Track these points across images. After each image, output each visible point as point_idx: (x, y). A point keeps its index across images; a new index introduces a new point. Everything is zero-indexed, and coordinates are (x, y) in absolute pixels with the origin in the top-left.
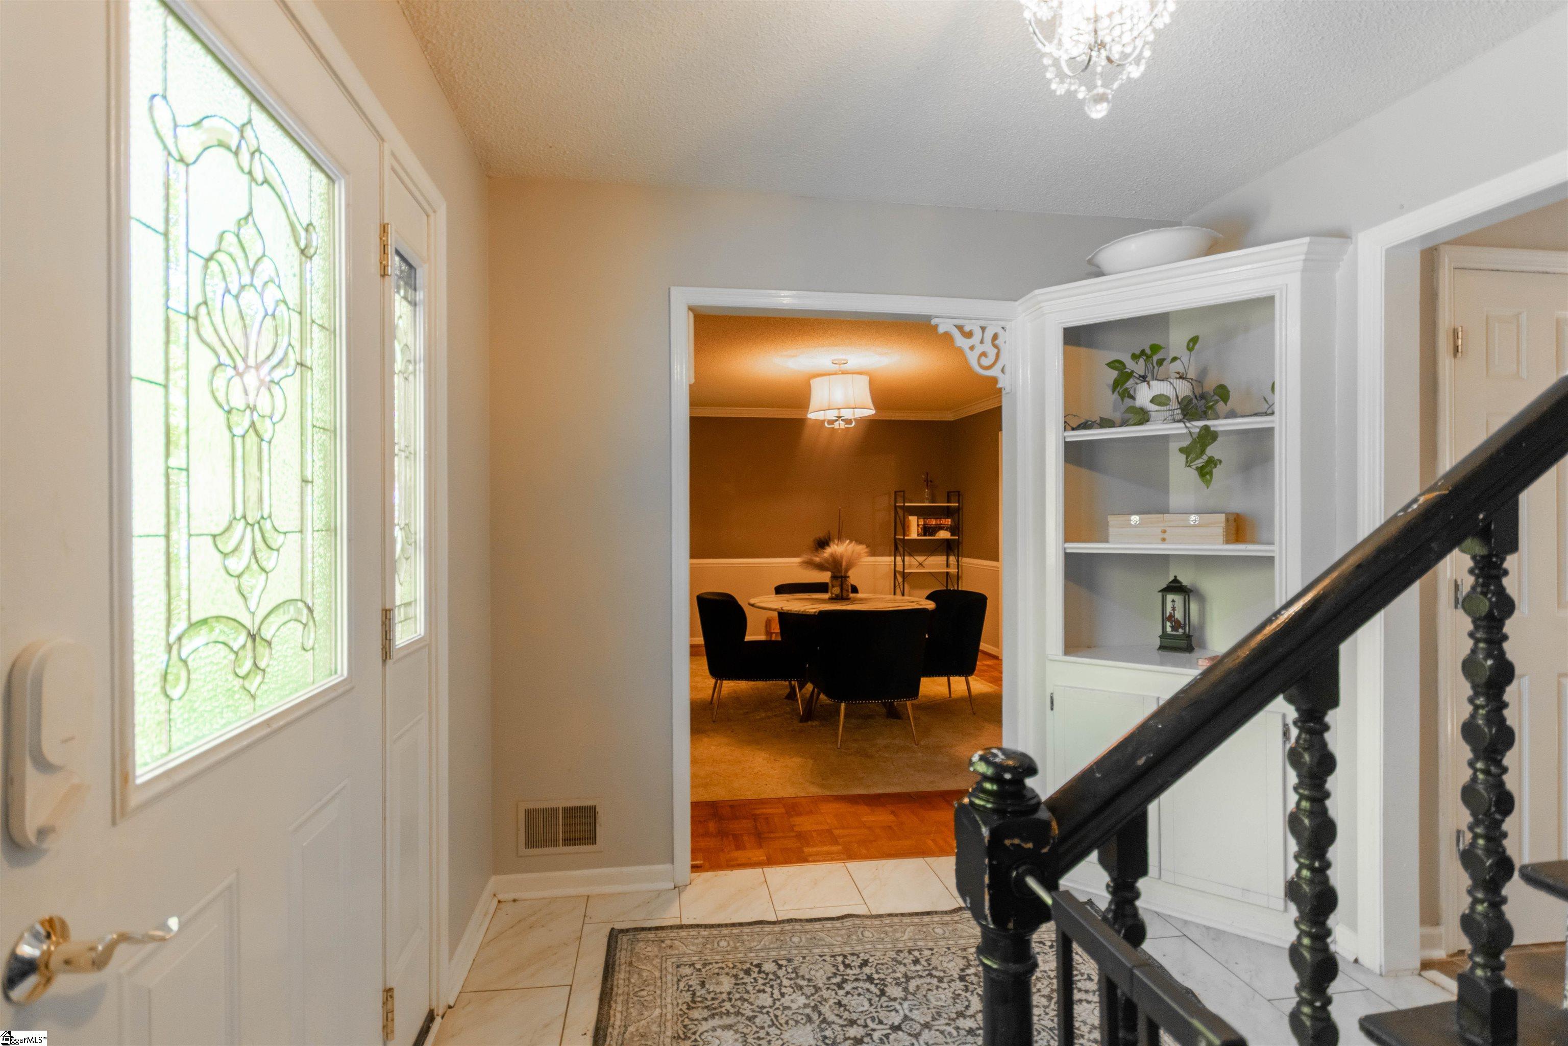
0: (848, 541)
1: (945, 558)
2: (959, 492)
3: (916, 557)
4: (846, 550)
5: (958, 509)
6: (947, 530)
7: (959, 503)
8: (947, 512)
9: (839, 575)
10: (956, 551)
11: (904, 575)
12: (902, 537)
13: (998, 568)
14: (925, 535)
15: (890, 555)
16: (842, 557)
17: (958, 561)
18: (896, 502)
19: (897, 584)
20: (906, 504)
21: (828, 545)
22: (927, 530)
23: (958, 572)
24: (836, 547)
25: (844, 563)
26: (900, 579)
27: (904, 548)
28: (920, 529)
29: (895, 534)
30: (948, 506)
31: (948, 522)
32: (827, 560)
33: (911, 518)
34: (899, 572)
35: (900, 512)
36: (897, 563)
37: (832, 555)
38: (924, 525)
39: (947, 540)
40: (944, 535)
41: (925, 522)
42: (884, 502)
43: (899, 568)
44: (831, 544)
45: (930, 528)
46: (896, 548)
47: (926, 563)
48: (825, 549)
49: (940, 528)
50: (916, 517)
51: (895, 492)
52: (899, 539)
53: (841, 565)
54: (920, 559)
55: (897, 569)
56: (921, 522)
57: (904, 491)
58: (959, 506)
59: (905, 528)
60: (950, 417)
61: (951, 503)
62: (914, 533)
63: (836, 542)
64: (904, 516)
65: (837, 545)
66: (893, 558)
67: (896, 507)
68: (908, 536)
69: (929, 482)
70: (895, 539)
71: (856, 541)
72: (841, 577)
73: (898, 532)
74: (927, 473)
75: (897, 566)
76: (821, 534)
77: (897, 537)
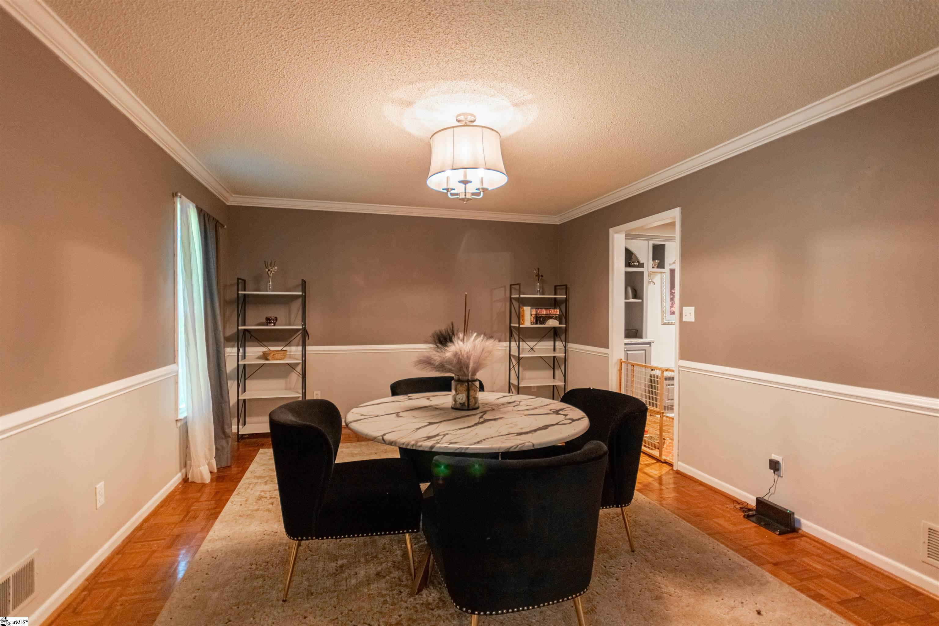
0: (475, 334)
1: (552, 343)
2: (566, 285)
3: (528, 343)
4: (475, 346)
5: (566, 301)
6: (555, 319)
7: (566, 295)
8: (555, 303)
9: (465, 378)
10: (563, 337)
11: (519, 359)
12: (517, 325)
13: (608, 354)
14: (536, 323)
15: (506, 341)
16: (469, 358)
17: (565, 347)
18: (511, 294)
19: (512, 366)
20: (521, 296)
21: (451, 341)
22: (538, 319)
23: (565, 356)
24: (461, 343)
25: (471, 365)
26: (514, 362)
27: (519, 336)
28: (532, 319)
29: (510, 323)
30: (555, 298)
31: (557, 312)
32: (450, 362)
33: (525, 308)
34: (514, 356)
35: (516, 304)
36: (512, 348)
37: (456, 354)
38: (536, 314)
39: (555, 329)
40: (552, 323)
41: (536, 312)
42: (501, 294)
43: (515, 352)
44: (455, 339)
45: (541, 317)
46: (511, 335)
47: (536, 347)
48: (446, 346)
49: (549, 317)
50: (529, 308)
51: (511, 285)
52: (514, 327)
53: (467, 367)
54: (532, 344)
55: (512, 353)
56: (534, 312)
57: (519, 284)
58: (566, 298)
59: (520, 317)
60: (556, 220)
61: (557, 295)
62: (528, 322)
63: (461, 335)
64: (519, 308)
65: (463, 340)
66: (508, 343)
67: (511, 298)
68: (523, 324)
69: (539, 277)
70: (510, 327)
71: (485, 335)
72: (468, 381)
73: (512, 321)
74: (539, 269)
75: (512, 350)
76: (442, 327)
77: (512, 325)
